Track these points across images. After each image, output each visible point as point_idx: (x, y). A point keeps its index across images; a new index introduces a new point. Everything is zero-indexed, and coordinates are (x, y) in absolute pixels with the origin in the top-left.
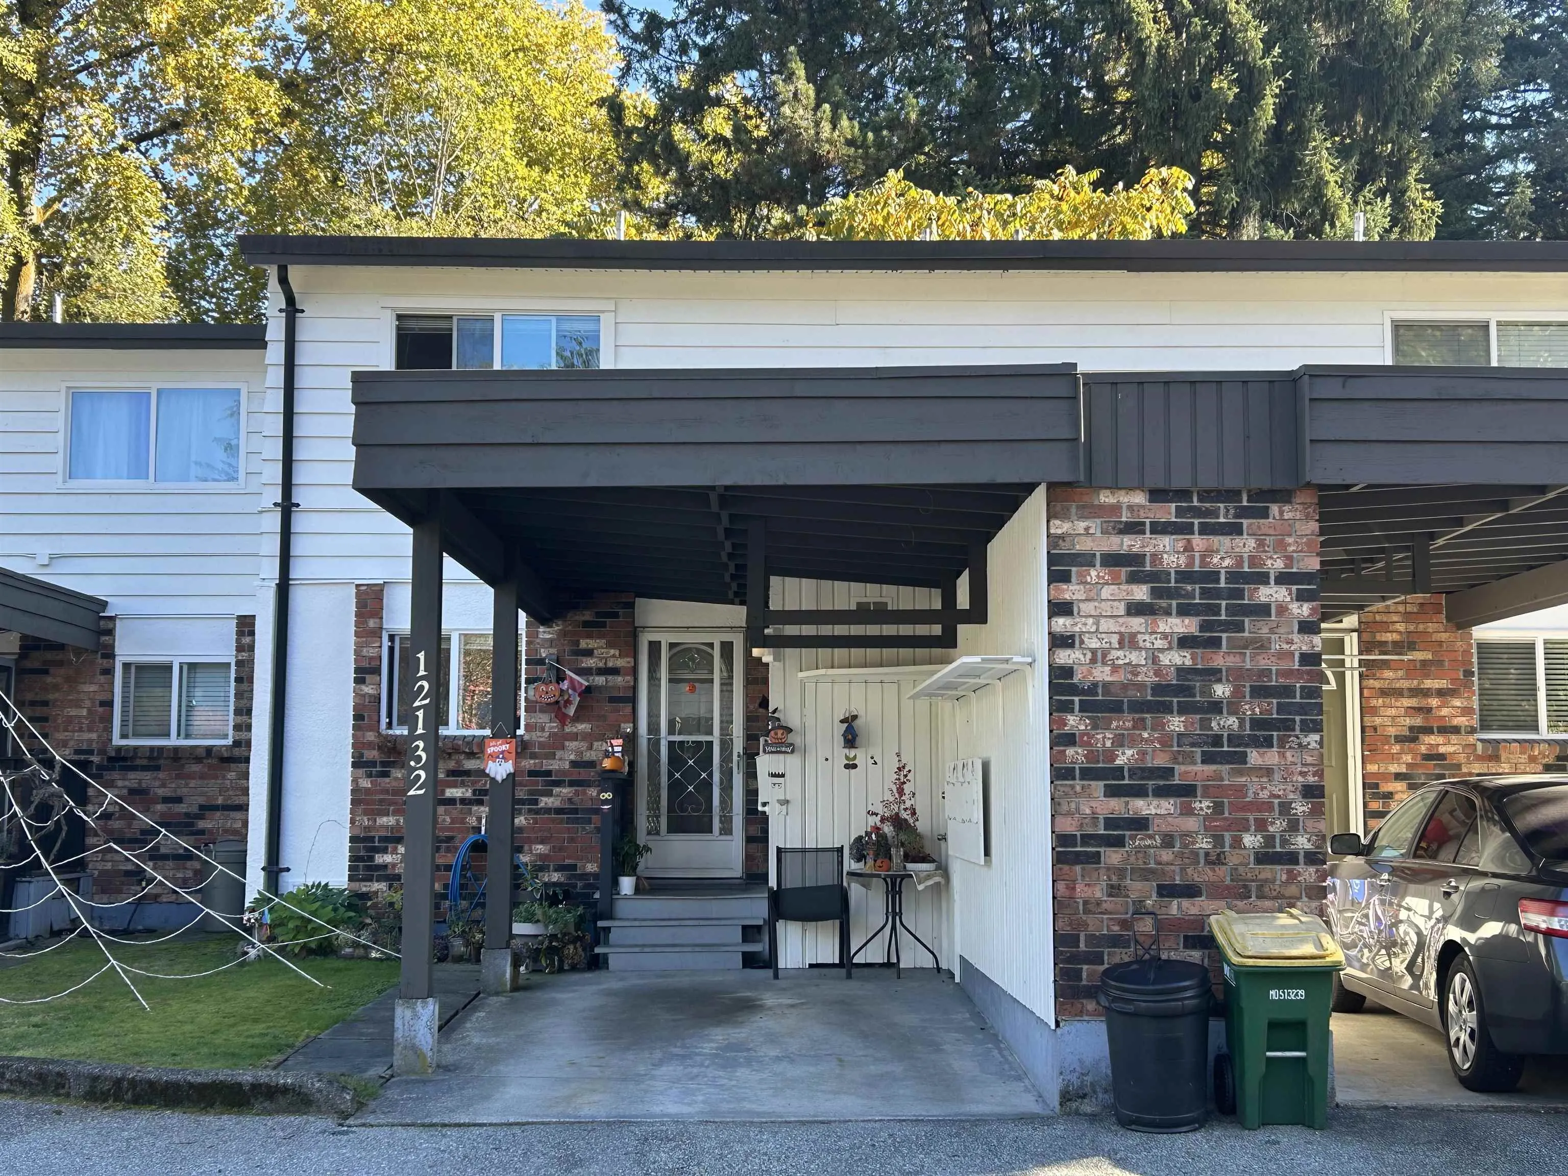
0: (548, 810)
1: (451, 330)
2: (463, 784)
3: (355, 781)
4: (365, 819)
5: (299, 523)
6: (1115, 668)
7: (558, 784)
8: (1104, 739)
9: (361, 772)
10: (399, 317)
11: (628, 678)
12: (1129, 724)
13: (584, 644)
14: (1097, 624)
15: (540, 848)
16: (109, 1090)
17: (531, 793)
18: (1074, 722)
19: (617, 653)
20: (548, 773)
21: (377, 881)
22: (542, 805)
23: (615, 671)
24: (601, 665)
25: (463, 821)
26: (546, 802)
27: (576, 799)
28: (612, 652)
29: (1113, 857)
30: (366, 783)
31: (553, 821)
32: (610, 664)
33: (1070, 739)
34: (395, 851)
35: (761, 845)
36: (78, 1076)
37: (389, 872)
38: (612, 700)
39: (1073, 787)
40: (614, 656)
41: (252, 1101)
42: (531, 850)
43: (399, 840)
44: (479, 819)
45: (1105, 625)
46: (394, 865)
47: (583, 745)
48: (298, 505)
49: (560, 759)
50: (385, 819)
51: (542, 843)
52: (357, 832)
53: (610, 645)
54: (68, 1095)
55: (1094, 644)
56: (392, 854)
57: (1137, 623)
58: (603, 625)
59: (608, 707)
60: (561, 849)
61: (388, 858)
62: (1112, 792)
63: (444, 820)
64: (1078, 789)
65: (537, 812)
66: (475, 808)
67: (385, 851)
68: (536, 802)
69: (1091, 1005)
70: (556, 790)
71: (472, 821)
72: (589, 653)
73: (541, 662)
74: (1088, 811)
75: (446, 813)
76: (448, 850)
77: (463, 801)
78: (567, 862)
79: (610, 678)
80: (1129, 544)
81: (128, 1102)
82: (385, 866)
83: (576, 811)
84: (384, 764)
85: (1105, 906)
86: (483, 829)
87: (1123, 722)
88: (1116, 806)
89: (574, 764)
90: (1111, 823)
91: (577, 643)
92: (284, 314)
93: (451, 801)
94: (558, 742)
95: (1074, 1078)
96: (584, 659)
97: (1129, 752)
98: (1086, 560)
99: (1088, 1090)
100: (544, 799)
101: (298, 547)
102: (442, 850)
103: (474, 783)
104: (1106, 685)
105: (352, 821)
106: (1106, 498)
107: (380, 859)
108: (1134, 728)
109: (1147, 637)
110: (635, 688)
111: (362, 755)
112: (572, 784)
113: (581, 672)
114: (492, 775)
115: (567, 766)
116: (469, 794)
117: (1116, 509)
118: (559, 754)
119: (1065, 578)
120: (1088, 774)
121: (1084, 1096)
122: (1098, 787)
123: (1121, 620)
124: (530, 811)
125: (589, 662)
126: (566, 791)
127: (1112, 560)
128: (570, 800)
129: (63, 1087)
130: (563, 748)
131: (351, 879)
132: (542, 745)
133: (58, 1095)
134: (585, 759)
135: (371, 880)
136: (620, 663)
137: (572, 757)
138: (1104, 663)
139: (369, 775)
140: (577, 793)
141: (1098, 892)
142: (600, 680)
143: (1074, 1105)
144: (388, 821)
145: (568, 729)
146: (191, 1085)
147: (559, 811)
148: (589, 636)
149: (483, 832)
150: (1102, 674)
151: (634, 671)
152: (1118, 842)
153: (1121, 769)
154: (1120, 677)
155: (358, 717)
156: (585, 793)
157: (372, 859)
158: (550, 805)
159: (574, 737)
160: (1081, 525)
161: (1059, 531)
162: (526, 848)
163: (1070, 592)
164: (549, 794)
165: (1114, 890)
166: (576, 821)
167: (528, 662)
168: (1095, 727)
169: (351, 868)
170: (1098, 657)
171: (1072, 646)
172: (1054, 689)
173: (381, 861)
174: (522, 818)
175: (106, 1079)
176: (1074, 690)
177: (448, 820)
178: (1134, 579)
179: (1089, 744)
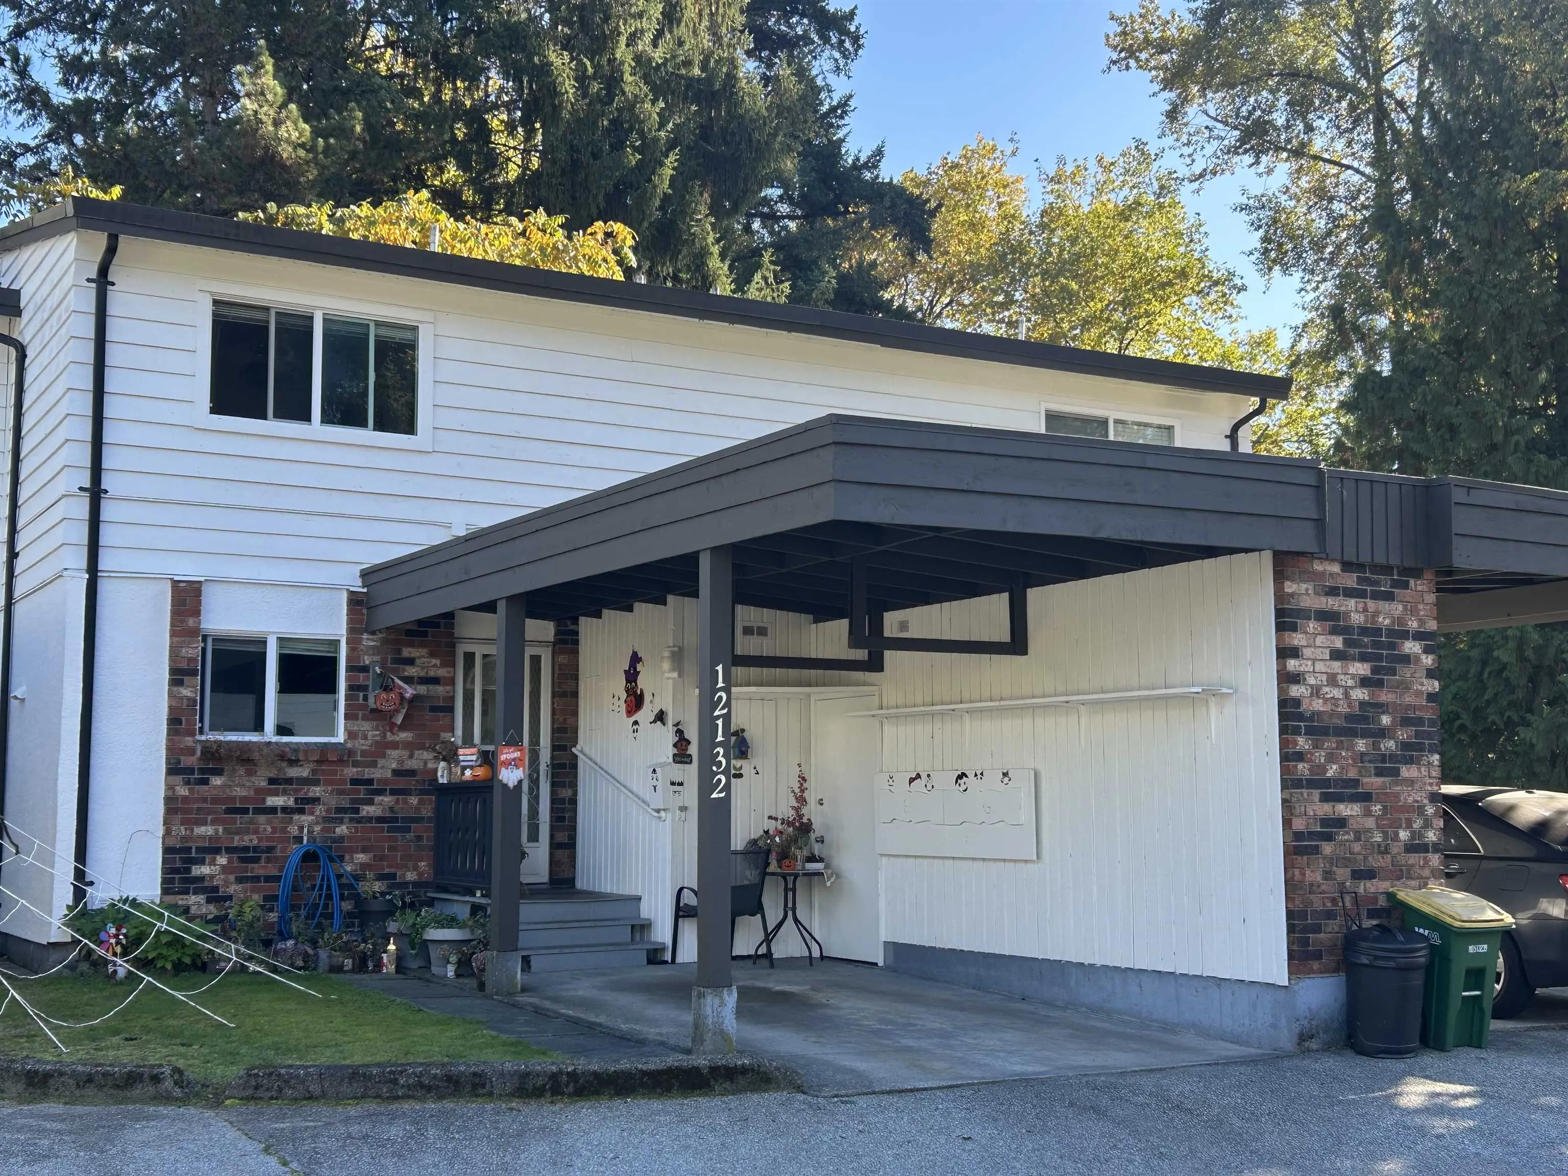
0: (369, 819)
1: (268, 322)
2: (285, 793)
3: (170, 787)
4: (182, 828)
5: (108, 511)
6: (1326, 700)
7: (380, 792)
8: (1320, 756)
9: (179, 779)
10: (216, 302)
11: (448, 688)
12: (1334, 745)
13: (406, 652)
14: (1314, 665)
15: (361, 857)
16: (544, 1085)
17: (354, 801)
18: (1302, 743)
19: (438, 662)
20: (370, 782)
21: (194, 893)
22: (364, 813)
23: (435, 681)
24: (422, 674)
25: (284, 830)
26: (367, 810)
27: (397, 808)
28: (434, 661)
29: (1327, 848)
30: (183, 791)
31: (374, 829)
32: (432, 674)
33: (1300, 757)
34: (213, 863)
35: (567, 852)
36: (502, 1075)
37: (206, 884)
38: (433, 709)
39: (1302, 794)
40: (435, 666)
41: (712, 1082)
42: (352, 858)
43: (217, 851)
44: (301, 828)
45: (1320, 666)
46: (212, 877)
47: (405, 753)
48: (106, 492)
49: (383, 767)
50: (203, 829)
51: (364, 850)
52: (172, 842)
53: (432, 655)
54: (490, 1094)
55: (1312, 681)
56: (210, 865)
57: (1336, 666)
58: (425, 634)
59: (428, 715)
60: (382, 858)
61: (205, 870)
62: (1325, 798)
63: (265, 830)
64: (1305, 795)
65: (359, 821)
66: (296, 817)
67: (202, 862)
68: (357, 811)
69: (1316, 965)
70: (378, 799)
71: (294, 830)
72: (411, 662)
73: (365, 669)
74: (1312, 813)
75: (269, 822)
76: (268, 860)
77: (285, 809)
78: (387, 871)
79: (431, 687)
80: (1332, 603)
81: (570, 1096)
82: (201, 879)
83: (395, 820)
84: (202, 771)
85: (1323, 887)
86: (305, 838)
87: (1330, 743)
88: (1325, 809)
89: (396, 772)
90: (1326, 822)
91: (399, 651)
92: (94, 285)
93: (273, 810)
94: (381, 749)
95: (1305, 1022)
96: (407, 667)
97: (1334, 767)
98: (1304, 614)
99: (1314, 1031)
100: (366, 808)
101: (107, 536)
102: (263, 860)
103: (296, 791)
104: (1319, 713)
105: (168, 833)
106: (1318, 567)
107: (198, 870)
108: (1337, 748)
109: (1342, 677)
110: (452, 699)
111: (179, 762)
112: (393, 792)
113: (408, 680)
114: (505, 781)
115: (389, 774)
116: (291, 802)
117: (1323, 573)
118: (381, 762)
119: (1294, 628)
120: (1312, 784)
121: (1312, 1037)
122: (1316, 794)
123: (1328, 663)
124: (351, 820)
125: (411, 671)
126: (387, 799)
127: (1323, 616)
128: (391, 809)
129: (484, 1086)
130: (384, 756)
131: (165, 891)
132: (364, 753)
133: (477, 1096)
134: (407, 767)
135: (187, 893)
136: (442, 672)
137: (394, 766)
138: (1318, 697)
139: (187, 783)
140: (397, 802)
141: (1318, 877)
142: (422, 689)
143: (1307, 1044)
144: (206, 830)
145: (390, 737)
146: (644, 1073)
147: (380, 820)
148: (411, 645)
149: (305, 841)
150: (1318, 705)
151: (452, 681)
152: (1329, 837)
153: (1329, 779)
154: (1328, 708)
155: (174, 721)
156: (405, 802)
157: (188, 870)
158: (372, 814)
159: (395, 745)
160: (1304, 586)
161: (1290, 591)
162: (347, 857)
163: (1297, 639)
164: (371, 802)
165: (1328, 875)
166: (398, 830)
167: (349, 669)
168: (1316, 746)
169: (165, 881)
170: (1316, 691)
171: (1297, 682)
172: (1283, 716)
173: (198, 873)
174: (344, 827)
175: (538, 1075)
176: (1300, 717)
177: (269, 829)
178: (1334, 631)
179: (1310, 761)
